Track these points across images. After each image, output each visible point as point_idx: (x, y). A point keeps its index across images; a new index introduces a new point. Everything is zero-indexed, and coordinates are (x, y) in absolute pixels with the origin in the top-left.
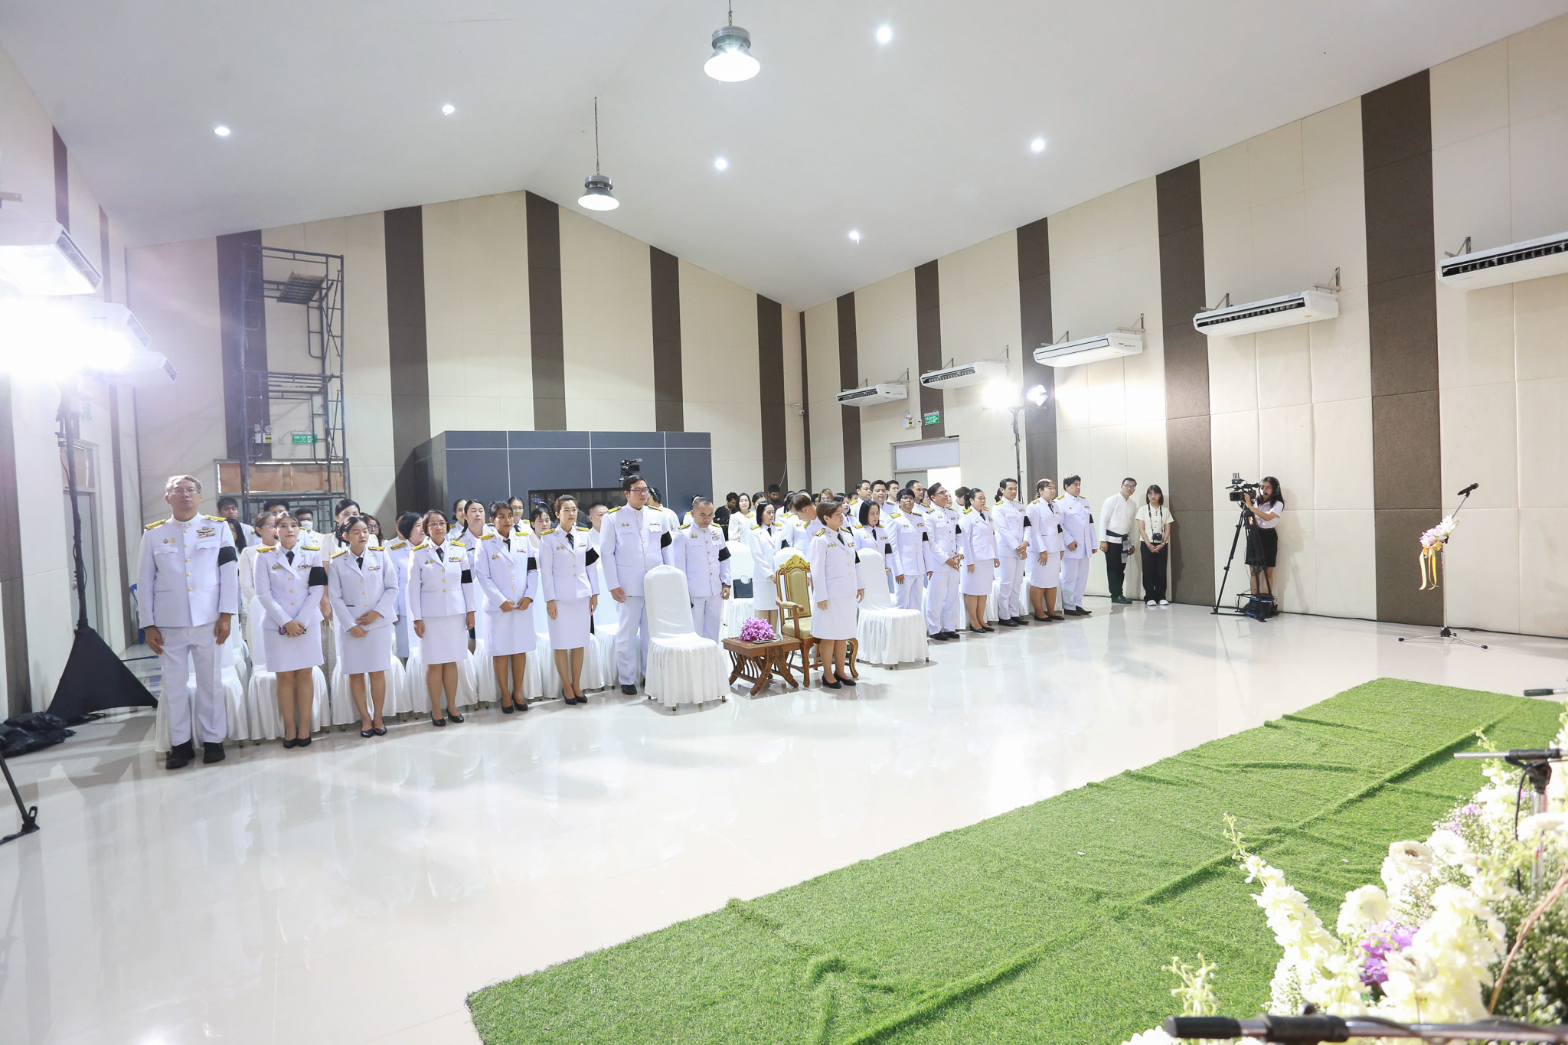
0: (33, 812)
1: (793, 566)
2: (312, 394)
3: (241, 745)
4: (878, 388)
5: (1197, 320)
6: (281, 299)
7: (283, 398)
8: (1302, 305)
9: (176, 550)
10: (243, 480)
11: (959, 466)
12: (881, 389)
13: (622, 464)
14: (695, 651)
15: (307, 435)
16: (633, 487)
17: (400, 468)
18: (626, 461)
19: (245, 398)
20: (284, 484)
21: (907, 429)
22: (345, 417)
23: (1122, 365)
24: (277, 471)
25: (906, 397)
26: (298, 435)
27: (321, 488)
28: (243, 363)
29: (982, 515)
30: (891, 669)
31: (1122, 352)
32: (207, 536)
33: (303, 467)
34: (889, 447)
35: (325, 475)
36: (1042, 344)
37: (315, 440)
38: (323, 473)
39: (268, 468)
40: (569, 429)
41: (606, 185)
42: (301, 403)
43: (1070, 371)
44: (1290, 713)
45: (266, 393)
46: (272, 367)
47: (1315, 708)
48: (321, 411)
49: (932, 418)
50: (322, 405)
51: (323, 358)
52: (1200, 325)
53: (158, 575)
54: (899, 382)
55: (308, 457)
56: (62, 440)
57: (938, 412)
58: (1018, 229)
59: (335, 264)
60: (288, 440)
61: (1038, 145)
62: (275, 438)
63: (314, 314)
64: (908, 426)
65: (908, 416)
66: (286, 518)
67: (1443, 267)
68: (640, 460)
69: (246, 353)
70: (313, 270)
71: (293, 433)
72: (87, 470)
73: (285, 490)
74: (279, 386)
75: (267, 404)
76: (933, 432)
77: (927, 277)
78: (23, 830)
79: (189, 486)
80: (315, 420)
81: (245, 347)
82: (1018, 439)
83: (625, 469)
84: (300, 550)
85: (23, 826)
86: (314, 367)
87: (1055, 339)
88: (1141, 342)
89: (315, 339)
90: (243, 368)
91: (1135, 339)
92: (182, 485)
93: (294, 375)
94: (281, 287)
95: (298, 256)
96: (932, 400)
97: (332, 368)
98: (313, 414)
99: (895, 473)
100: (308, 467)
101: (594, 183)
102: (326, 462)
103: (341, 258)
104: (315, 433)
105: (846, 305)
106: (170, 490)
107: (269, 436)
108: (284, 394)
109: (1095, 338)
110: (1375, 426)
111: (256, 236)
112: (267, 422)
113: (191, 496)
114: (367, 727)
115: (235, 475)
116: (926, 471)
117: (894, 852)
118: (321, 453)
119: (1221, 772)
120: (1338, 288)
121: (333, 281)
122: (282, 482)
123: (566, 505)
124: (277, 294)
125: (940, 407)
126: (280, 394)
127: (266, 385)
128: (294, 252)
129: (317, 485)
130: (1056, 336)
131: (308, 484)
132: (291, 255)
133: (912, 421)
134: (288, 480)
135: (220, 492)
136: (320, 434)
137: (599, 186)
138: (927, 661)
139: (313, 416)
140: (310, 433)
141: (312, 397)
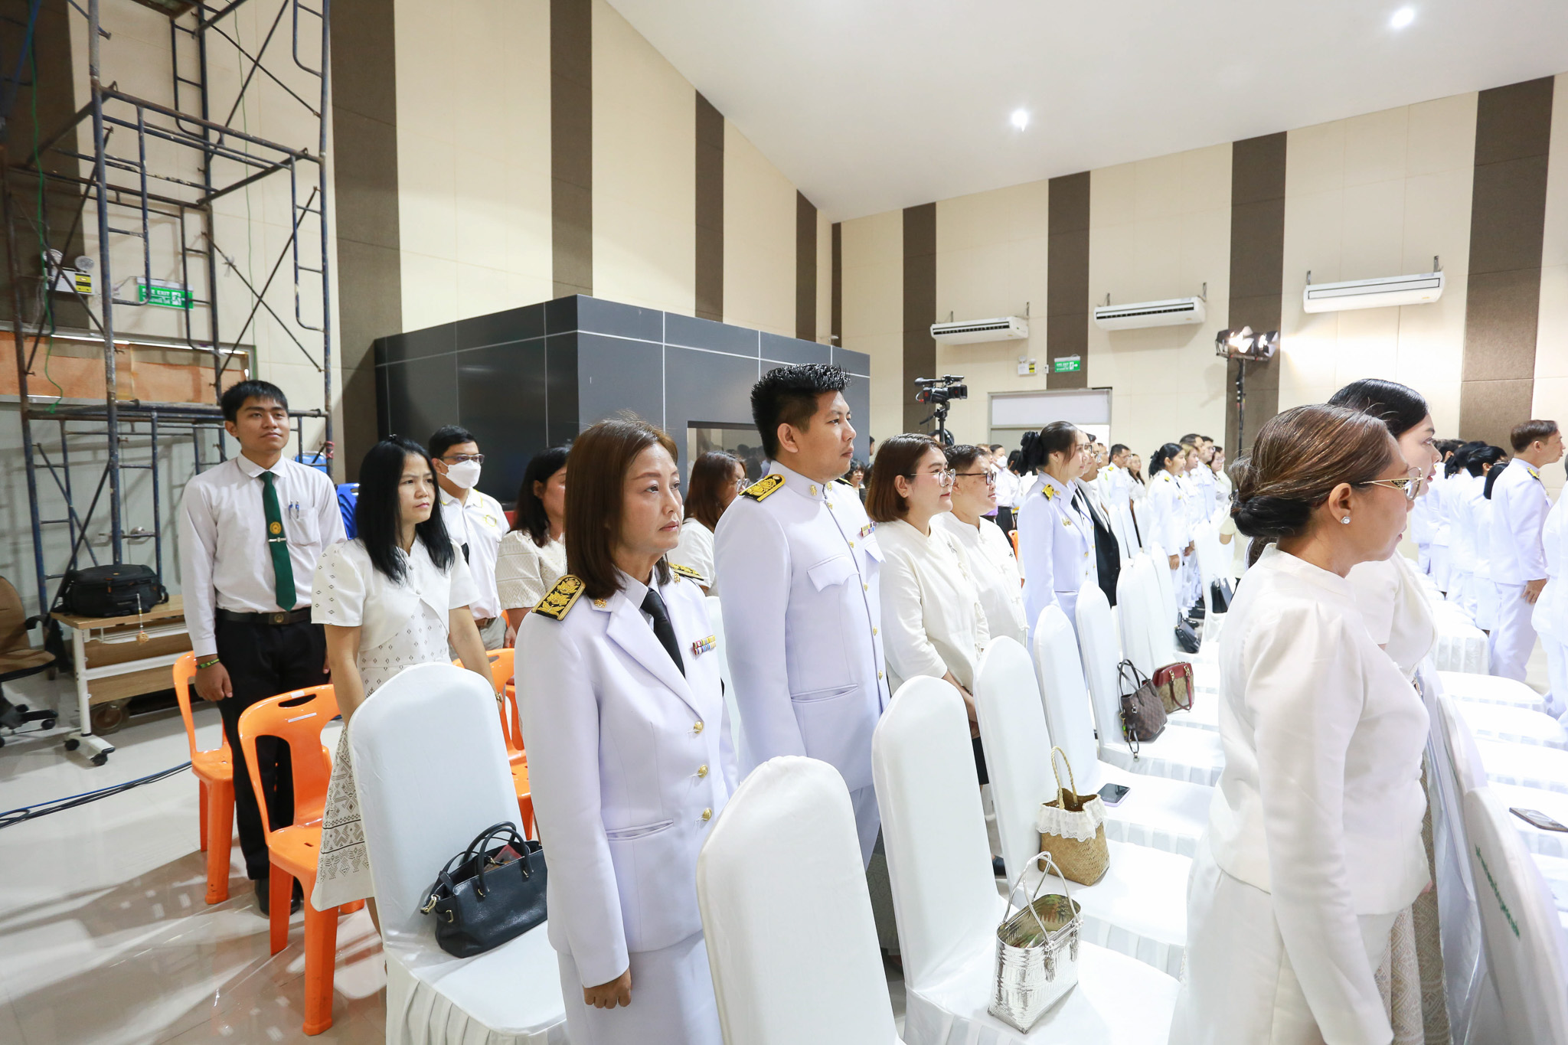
2: (183, 206)
10: (23, 372)
11: (1107, 423)
15: (171, 290)
17: (350, 373)
21: (1024, 375)
23: (1395, 316)
24: (97, 356)
25: (1031, 335)
26: (150, 287)
27: (197, 400)
33: (157, 354)
34: (986, 397)
35: (207, 374)
37: (188, 302)
38: (202, 371)
39: (77, 347)
48: (200, 245)
49: (1068, 363)
50: (204, 234)
55: (175, 335)
62: (95, 283)
63: (186, 46)
64: (1027, 371)
65: (1031, 360)
71: (139, 281)
76: (1066, 382)
77: (1069, 192)
80: (189, 260)
98: (184, 249)
99: (992, 429)
100: (170, 354)
102: (212, 349)
104: (190, 288)
105: (921, 218)
107: (84, 279)
112: (77, 249)
118: (201, 331)
125: (1082, 350)
129: (190, 394)
131: (171, 389)
133: (1031, 366)
134: (120, 377)
136: (199, 291)
139: (185, 251)
140: (177, 286)
141: (182, 212)
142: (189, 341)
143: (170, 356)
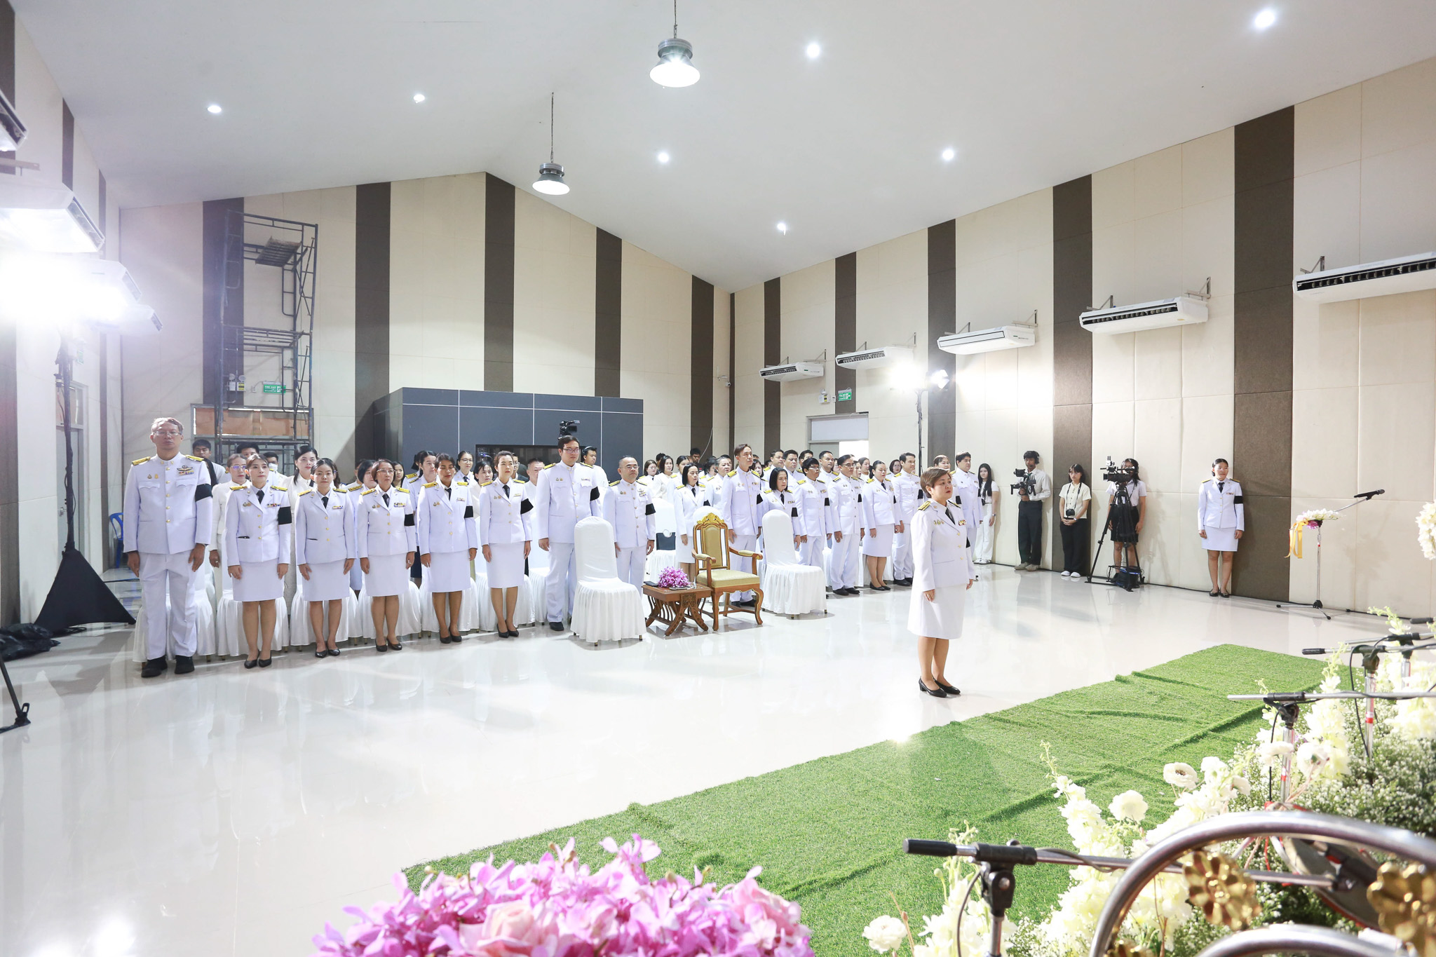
0: (26, 708)
1: (709, 522)
2: (283, 348)
3: (208, 659)
4: (798, 366)
5: (1083, 318)
6: (259, 261)
7: (256, 351)
8: (1175, 309)
9: (158, 485)
10: (217, 424)
11: (867, 439)
12: (800, 367)
13: (562, 425)
14: (617, 594)
15: (276, 386)
16: (565, 446)
17: (360, 418)
18: (565, 422)
19: (223, 349)
20: (254, 429)
21: (823, 403)
22: (313, 371)
23: (1017, 354)
24: (247, 417)
25: (822, 375)
26: (268, 385)
27: (287, 434)
28: (222, 318)
29: (883, 485)
30: (793, 618)
31: (1017, 344)
32: (186, 474)
33: (271, 414)
34: (805, 420)
35: (292, 422)
36: (946, 333)
37: (283, 390)
38: (290, 420)
39: (240, 413)
40: (515, 391)
41: (559, 172)
42: (273, 356)
43: (970, 358)
44: (1139, 670)
45: (241, 345)
46: (248, 322)
47: (1162, 667)
48: (290, 364)
49: (845, 395)
50: (291, 359)
51: (295, 316)
52: (1085, 323)
53: (141, 505)
54: (817, 361)
55: (277, 405)
56: (60, 381)
57: (850, 390)
58: (929, 229)
59: (309, 232)
60: (259, 388)
61: (948, 155)
62: (247, 385)
63: (289, 276)
64: (823, 401)
65: (824, 392)
66: (257, 460)
67: (1298, 282)
68: (578, 422)
69: (225, 308)
70: (289, 236)
71: (264, 383)
72: (77, 409)
73: (254, 434)
74: (253, 340)
75: (242, 356)
76: (845, 408)
77: (846, 267)
78: (16, 723)
79: (172, 428)
80: (285, 372)
81: (225, 303)
82: (920, 418)
83: (564, 429)
84: (269, 489)
85: (16, 719)
86: (286, 324)
87: (957, 330)
88: (1034, 335)
89: (288, 299)
90: (222, 322)
91: (1029, 332)
92: (166, 427)
93: (268, 330)
94: (260, 251)
95: (276, 223)
96: (845, 379)
97: (303, 325)
98: (283, 367)
101: (548, 170)
102: (293, 411)
103: (316, 226)
104: (284, 384)
105: (772, 289)
106: (155, 431)
107: (242, 385)
108: (258, 347)
109: (992, 330)
110: (1236, 420)
111: (238, 203)
112: (241, 373)
113: (173, 438)
114: (321, 648)
115: (209, 419)
116: (838, 443)
117: (777, 772)
118: (289, 402)
119: (1069, 717)
120: (1208, 296)
121: (307, 247)
122: (251, 427)
123: (504, 459)
124: (256, 256)
125: (853, 387)
126: (254, 347)
127: (242, 339)
128: (273, 220)
129: (284, 432)
130: (958, 327)
131: (276, 430)
132: (270, 222)
133: (827, 397)
134: (257, 425)
135: (195, 433)
136: (289, 385)
137: (552, 173)
138: (826, 613)
139: (283, 368)
140: (279, 384)
141: (283, 351)
142: (283, 408)
143: (277, 415)
